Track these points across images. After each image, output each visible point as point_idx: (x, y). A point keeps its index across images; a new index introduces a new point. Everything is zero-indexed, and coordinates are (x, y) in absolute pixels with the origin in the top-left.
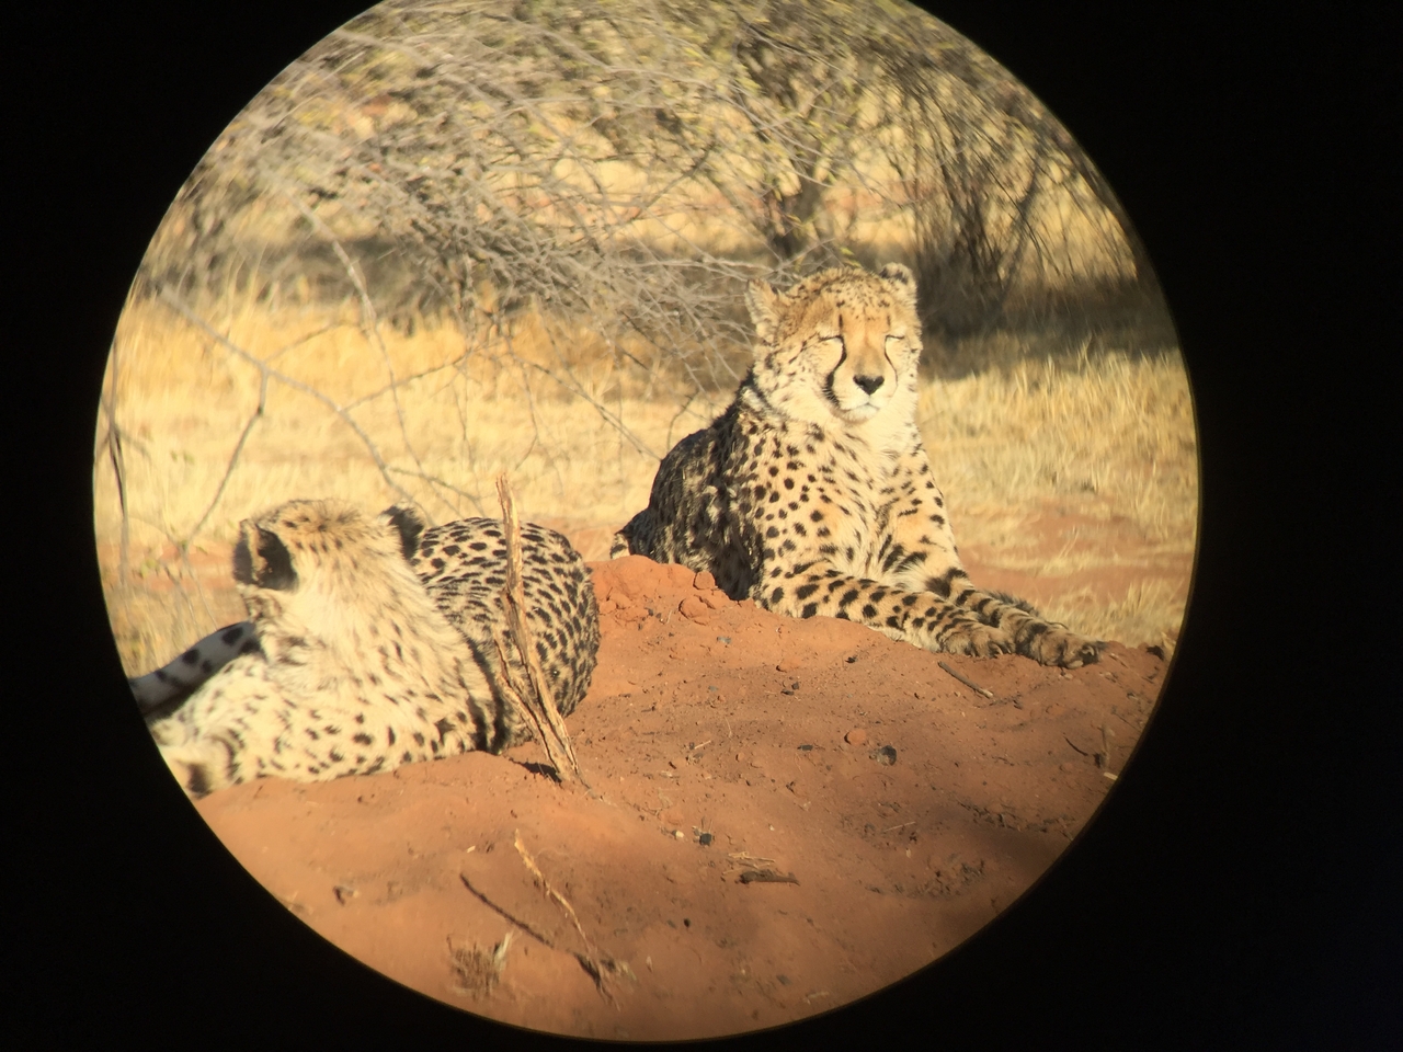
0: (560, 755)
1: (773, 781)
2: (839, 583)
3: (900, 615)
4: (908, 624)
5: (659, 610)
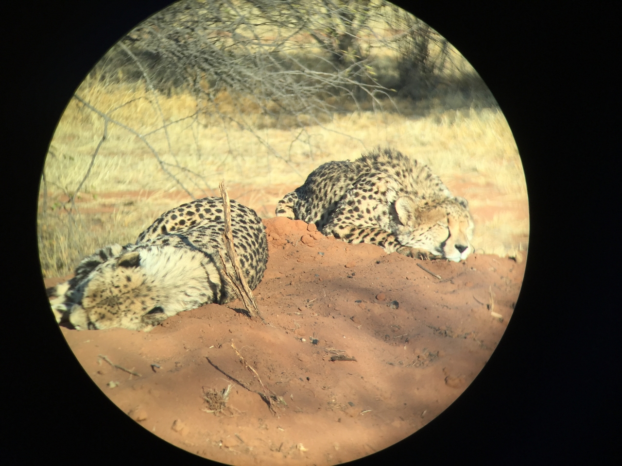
3: (384, 241)
4: (386, 245)
5: (292, 240)
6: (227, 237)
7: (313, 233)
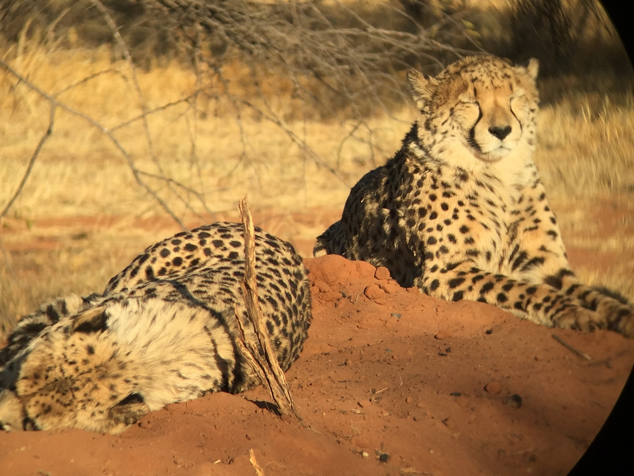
0: (281, 397)
1: (433, 418)
2: (480, 278)
3: (525, 301)
4: (530, 308)
5: (350, 293)
6: (247, 287)
7: (383, 283)
